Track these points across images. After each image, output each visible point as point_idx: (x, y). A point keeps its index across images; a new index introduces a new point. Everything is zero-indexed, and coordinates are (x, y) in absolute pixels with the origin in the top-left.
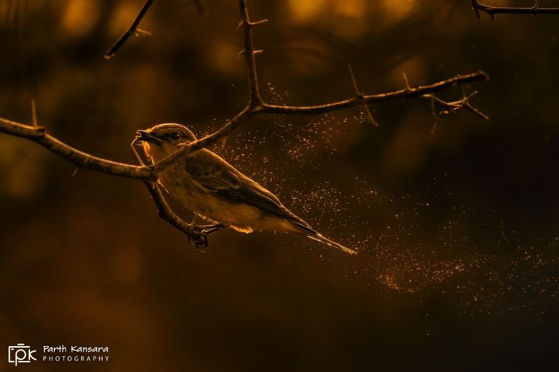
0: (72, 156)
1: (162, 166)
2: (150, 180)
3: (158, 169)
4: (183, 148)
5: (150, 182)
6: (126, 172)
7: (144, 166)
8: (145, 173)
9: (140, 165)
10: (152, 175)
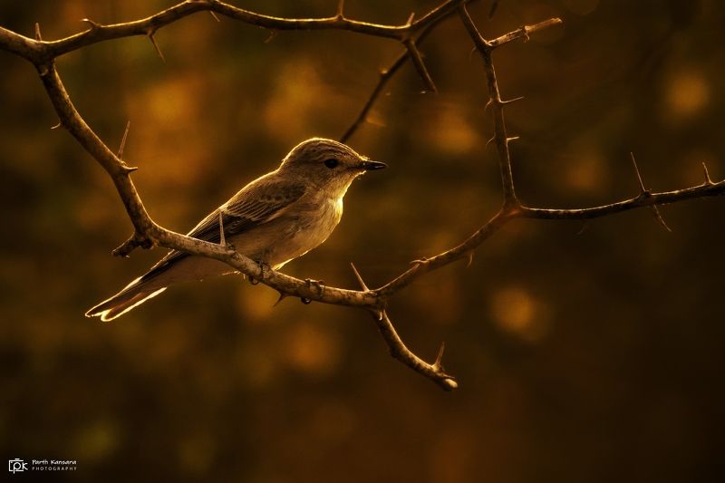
0: (272, 280)
1: (391, 290)
2: (375, 308)
3: (386, 294)
4: (417, 266)
5: (375, 311)
6: (344, 299)
7: (367, 291)
8: (369, 300)
9: (363, 290)
10: (378, 302)
